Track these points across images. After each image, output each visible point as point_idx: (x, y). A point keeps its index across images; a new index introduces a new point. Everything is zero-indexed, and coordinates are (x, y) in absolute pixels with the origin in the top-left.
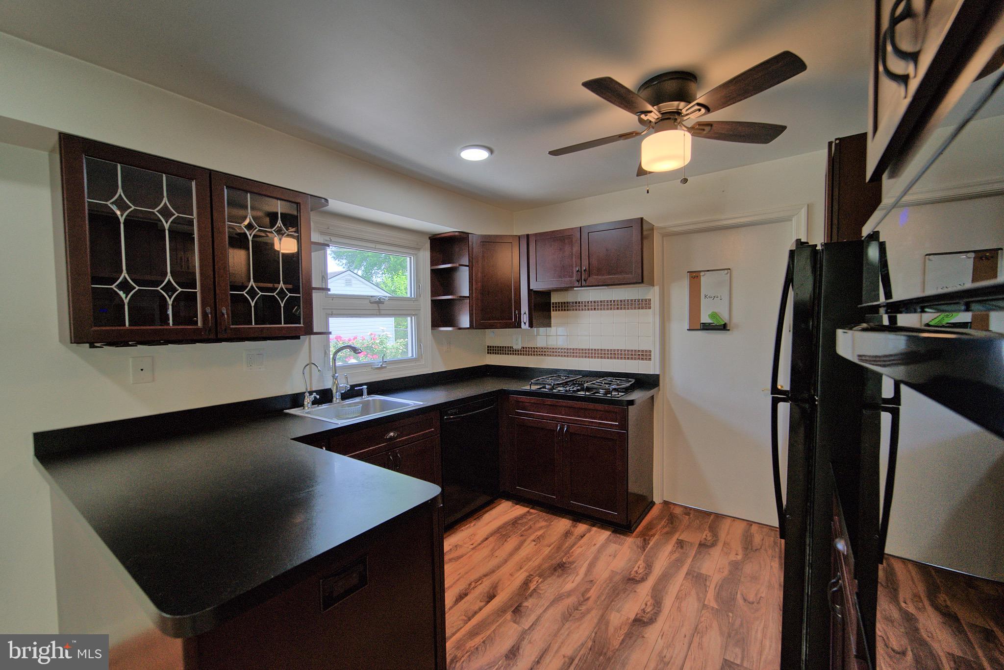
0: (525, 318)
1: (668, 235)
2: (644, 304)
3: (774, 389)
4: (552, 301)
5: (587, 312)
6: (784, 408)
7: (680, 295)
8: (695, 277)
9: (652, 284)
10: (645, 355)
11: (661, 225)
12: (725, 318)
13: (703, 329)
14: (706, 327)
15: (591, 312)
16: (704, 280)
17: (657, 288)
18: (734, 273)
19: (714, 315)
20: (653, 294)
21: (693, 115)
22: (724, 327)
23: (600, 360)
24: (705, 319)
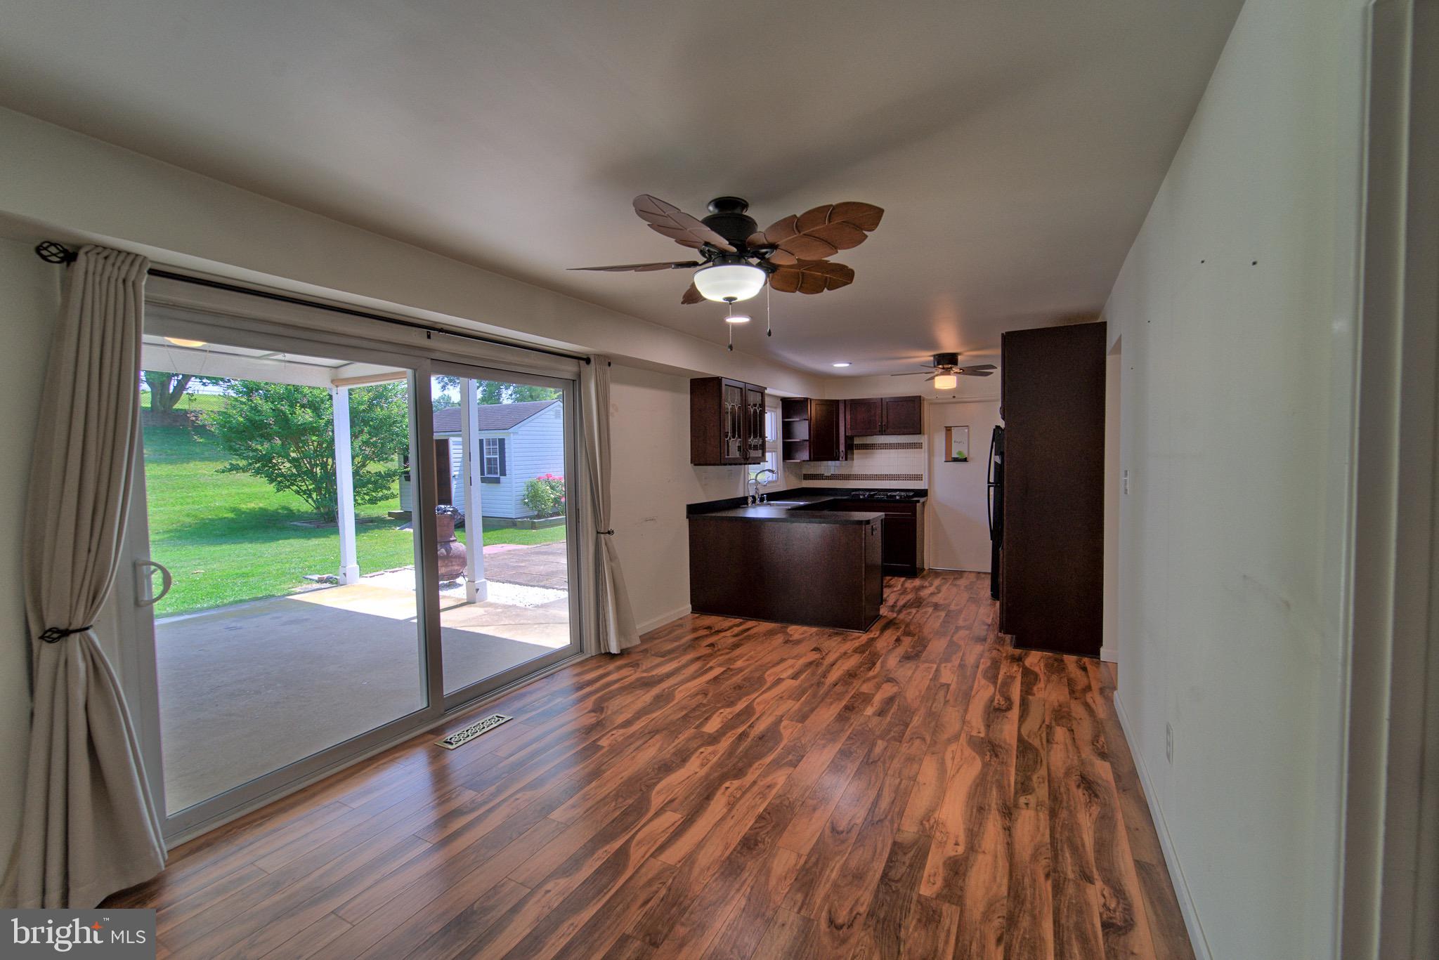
0: (842, 454)
1: (932, 404)
2: (918, 446)
3: (989, 482)
4: (855, 443)
5: (880, 450)
6: (992, 489)
7: (940, 441)
8: (948, 429)
9: (924, 434)
10: (918, 477)
11: (929, 398)
12: (966, 455)
13: (954, 461)
14: (956, 460)
15: (882, 450)
16: (954, 431)
17: (926, 436)
18: (971, 429)
19: (960, 453)
20: (923, 439)
21: (956, 370)
22: (965, 460)
23: (889, 481)
24: (955, 455)
